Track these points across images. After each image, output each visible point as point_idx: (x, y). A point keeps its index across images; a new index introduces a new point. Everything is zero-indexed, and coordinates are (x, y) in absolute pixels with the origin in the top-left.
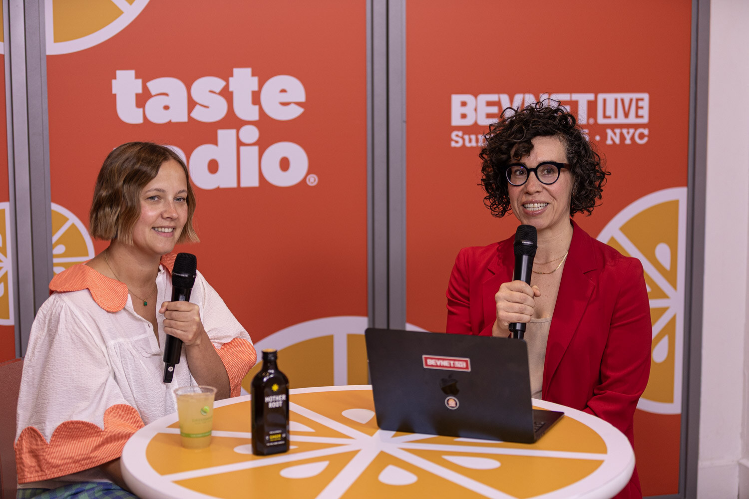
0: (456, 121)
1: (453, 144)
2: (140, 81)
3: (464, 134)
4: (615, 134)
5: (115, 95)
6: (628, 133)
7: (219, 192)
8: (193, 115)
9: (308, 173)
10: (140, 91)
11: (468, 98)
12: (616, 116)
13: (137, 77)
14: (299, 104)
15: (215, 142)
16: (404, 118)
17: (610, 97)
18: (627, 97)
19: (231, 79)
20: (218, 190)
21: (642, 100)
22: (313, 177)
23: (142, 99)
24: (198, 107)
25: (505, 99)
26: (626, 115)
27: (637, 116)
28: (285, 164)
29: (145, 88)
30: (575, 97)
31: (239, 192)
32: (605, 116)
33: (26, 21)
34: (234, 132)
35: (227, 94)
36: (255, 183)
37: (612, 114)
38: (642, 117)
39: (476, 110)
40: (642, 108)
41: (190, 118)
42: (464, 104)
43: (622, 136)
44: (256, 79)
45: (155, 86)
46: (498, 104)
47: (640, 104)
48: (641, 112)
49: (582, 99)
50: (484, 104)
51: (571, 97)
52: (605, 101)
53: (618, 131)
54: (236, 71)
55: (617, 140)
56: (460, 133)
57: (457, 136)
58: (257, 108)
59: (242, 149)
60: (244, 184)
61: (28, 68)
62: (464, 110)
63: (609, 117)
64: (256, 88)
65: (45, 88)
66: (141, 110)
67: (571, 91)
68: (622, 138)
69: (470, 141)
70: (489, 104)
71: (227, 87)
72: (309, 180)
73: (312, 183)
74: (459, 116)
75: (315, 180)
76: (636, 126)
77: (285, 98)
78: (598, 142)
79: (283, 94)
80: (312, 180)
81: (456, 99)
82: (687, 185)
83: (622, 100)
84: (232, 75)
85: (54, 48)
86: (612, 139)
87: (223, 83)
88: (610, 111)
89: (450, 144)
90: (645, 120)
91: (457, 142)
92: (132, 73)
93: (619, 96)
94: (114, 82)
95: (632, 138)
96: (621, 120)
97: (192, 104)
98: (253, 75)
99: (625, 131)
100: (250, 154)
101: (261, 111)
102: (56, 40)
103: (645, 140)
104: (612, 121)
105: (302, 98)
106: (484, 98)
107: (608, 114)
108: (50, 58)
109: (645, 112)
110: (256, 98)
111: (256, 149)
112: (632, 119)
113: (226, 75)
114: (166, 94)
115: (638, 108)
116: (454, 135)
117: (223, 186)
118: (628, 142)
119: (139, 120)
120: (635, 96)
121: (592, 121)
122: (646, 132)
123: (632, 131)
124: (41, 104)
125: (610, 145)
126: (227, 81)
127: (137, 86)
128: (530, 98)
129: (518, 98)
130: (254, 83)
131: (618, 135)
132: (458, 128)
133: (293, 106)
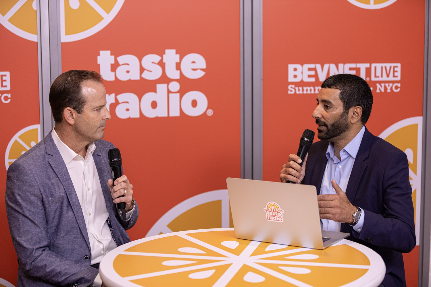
0: (291, 79)
1: (289, 92)
2: (113, 57)
3: (295, 86)
4: (381, 86)
5: (99, 65)
6: (389, 86)
7: (157, 119)
8: (143, 76)
9: (208, 109)
10: (113, 62)
11: (298, 66)
12: (382, 76)
13: (112, 54)
14: (202, 70)
15: (155, 91)
16: (262, 78)
17: (379, 66)
18: (388, 65)
19: (164, 56)
21: (397, 67)
23: (114, 67)
24: (145, 71)
25: (318, 66)
26: (388, 76)
27: (394, 76)
28: (194, 104)
29: (116, 60)
30: (359, 65)
31: (169, 119)
32: (376, 76)
33: (50, 23)
34: (166, 85)
35: (161, 64)
36: (177, 114)
37: (380, 76)
38: (397, 77)
39: (302, 73)
40: (397, 71)
41: (141, 77)
42: (295, 70)
43: (385, 87)
44: (178, 56)
45: (121, 59)
46: (315, 69)
47: (396, 69)
48: (396, 74)
49: (363, 67)
50: (307, 69)
51: (356, 66)
52: (375, 68)
53: (383, 85)
54: (167, 51)
55: (383, 90)
56: (293, 86)
57: (292, 87)
58: (178, 72)
59: (170, 95)
60: (171, 115)
61: (51, 50)
62: (295, 73)
63: (378, 77)
64: (178, 61)
65: (60, 61)
66: (114, 73)
67: (356, 62)
68: (386, 88)
69: (299, 90)
70: (310, 69)
71: (162, 60)
72: (208, 112)
73: (210, 114)
74: (293, 76)
76: (393, 82)
77: (194, 66)
79: (194, 64)
80: (210, 112)
81: (291, 67)
82: (422, 115)
83: (386, 67)
84: (164, 54)
85: (65, 38)
86: (380, 89)
87: (159, 58)
88: (379, 73)
89: (287, 92)
91: (291, 91)
92: (109, 52)
93: (384, 65)
94: (98, 57)
95: (391, 89)
96: (385, 78)
97: (142, 70)
98: (177, 53)
99: (387, 85)
100: (175, 98)
101: (181, 74)
102: (67, 34)
103: (399, 90)
104: (380, 79)
105: (204, 66)
106: (307, 66)
107: (377, 75)
108: (63, 44)
109: (398, 74)
110: (178, 66)
111: (178, 95)
112: (391, 78)
113: (161, 53)
114: (128, 64)
115: (394, 71)
116: (289, 87)
117: (159, 116)
118: (389, 91)
119: (113, 79)
120: (393, 65)
121: (368, 78)
122: (399, 85)
123: (391, 85)
124: (58, 70)
125: (378, 93)
126: (162, 57)
127: (111, 60)
128: (333, 66)
129: (326, 66)
130: (177, 58)
131: (383, 87)
132: (292, 83)
133: (199, 71)
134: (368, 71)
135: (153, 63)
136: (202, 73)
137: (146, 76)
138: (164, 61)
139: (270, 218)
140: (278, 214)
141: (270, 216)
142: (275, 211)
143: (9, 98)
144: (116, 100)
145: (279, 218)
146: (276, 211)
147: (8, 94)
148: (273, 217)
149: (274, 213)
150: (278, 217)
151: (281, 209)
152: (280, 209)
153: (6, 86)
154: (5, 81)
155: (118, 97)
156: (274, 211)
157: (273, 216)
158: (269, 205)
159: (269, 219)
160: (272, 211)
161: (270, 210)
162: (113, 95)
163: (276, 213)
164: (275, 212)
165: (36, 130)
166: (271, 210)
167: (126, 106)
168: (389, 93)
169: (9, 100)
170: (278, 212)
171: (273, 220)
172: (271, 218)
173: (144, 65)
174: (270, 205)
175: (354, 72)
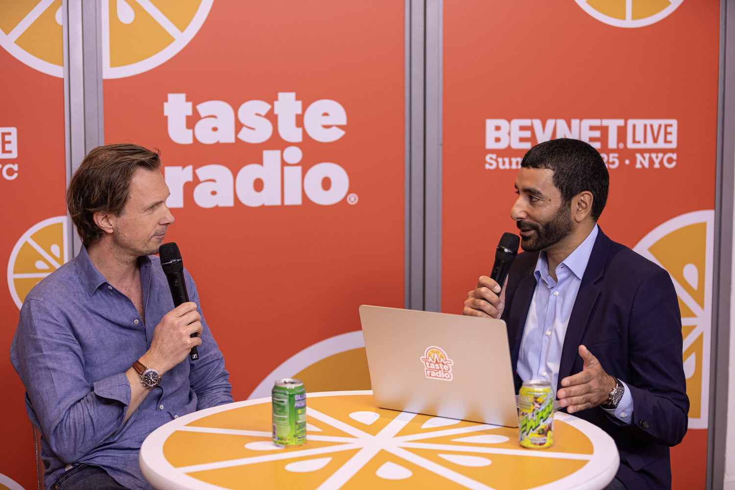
0: (490, 144)
1: (487, 166)
2: (190, 104)
3: (498, 156)
4: (644, 158)
5: (166, 117)
6: (657, 157)
7: (264, 209)
8: (240, 136)
9: (349, 193)
10: (190, 113)
11: (502, 123)
12: (645, 141)
13: (188, 100)
14: (341, 127)
15: (261, 162)
16: (441, 141)
17: (640, 123)
18: (656, 123)
19: (276, 103)
20: (263, 207)
21: (671, 125)
22: (354, 197)
23: (192, 121)
24: (244, 129)
25: (537, 123)
26: (655, 140)
27: (666, 141)
28: (326, 184)
29: (195, 111)
30: (605, 122)
31: (283, 210)
32: (634, 141)
33: (85, 47)
34: (278, 152)
35: (272, 117)
36: (298, 201)
37: (642, 140)
38: (670, 142)
39: (509, 134)
40: (670, 133)
41: (237, 139)
42: (498, 128)
43: (651, 159)
44: (300, 103)
45: (204, 108)
46: (531, 128)
47: (669, 129)
48: (669, 138)
49: (613, 125)
50: (518, 128)
51: (601, 123)
52: (634, 126)
53: (647, 156)
54: (281, 95)
55: (646, 165)
56: (494, 156)
57: (491, 158)
58: (300, 130)
59: (286, 168)
60: (287, 202)
61: (86, 92)
62: (498, 134)
63: (639, 142)
64: (300, 112)
65: (101, 110)
66: (191, 131)
67: (601, 117)
68: (651, 162)
69: (504, 163)
70: (522, 128)
71: (272, 110)
72: (350, 199)
73: (352, 202)
74: (493, 140)
75: (355, 199)
76: (665, 151)
77: (327, 121)
79: (326, 117)
80: (352, 199)
81: (491, 124)
82: (714, 208)
83: (652, 126)
84: (277, 99)
85: (110, 72)
86: (641, 163)
87: (268, 107)
88: (639, 136)
89: (484, 166)
90: (674, 145)
91: (491, 164)
92: (183, 96)
93: (648, 122)
94: (166, 104)
95: (661, 163)
96: (650, 144)
97: (239, 126)
98: (297, 99)
99: (654, 156)
100: (294, 173)
101: (305, 134)
102: (112, 65)
103: (674, 164)
104: (642, 146)
105: (343, 121)
106: (517, 123)
107: (637, 139)
108: (106, 82)
109: (673, 138)
110: (300, 121)
111: (299, 169)
112: (661, 144)
113: (271, 99)
114: (215, 117)
115: (666, 133)
116: (488, 158)
117: (267, 203)
118: (657, 166)
119: (189, 141)
120: (664, 122)
121: (621, 146)
122: (674, 156)
123: (660, 155)
125: (639, 169)
126: (272, 105)
127: (187, 109)
128: (561, 124)
129: (550, 123)
130: (298, 106)
131: (647, 159)
132: (492, 151)
133: (334, 129)
134: (622, 133)
135: (258, 115)
136: (340, 133)
137: (246, 136)
138: (276, 112)
139: (430, 373)
140: (445, 366)
141: (431, 370)
142: (439, 362)
143: (16, 172)
144: (195, 176)
145: (446, 374)
146: (441, 362)
147: (14, 164)
148: (436, 372)
149: (437, 365)
150: (444, 373)
151: (449, 358)
152: (447, 359)
153: (10, 152)
154: (9, 142)
155: (198, 171)
156: (437, 362)
157: (435, 370)
158: (429, 351)
159: (429, 375)
160: (435, 362)
161: (430, 360)
162: (190, 168)
163: (441, 365)
164: (439, 364)
165: (61, 225)
166: (433, 361)
167: (211, 186)
168: (657, 169)
169: (15, 175)
170: (445, 363)
171: (436, 377)
172: (433, 374)
173: (242, 119)
174: (431, 351)
175: (597, 134)
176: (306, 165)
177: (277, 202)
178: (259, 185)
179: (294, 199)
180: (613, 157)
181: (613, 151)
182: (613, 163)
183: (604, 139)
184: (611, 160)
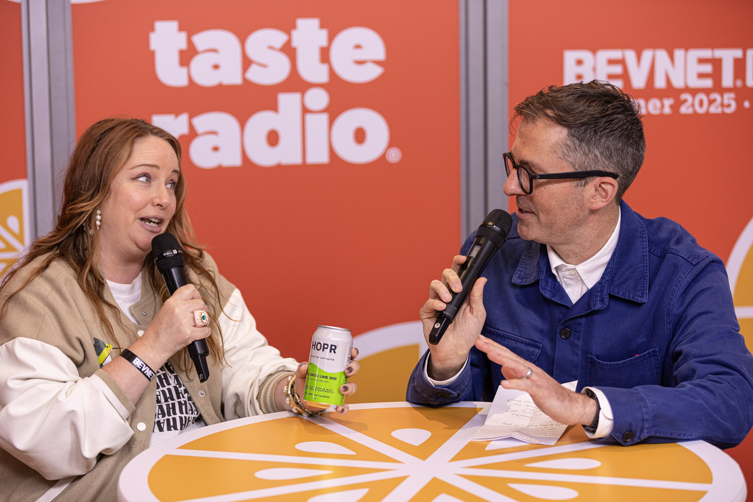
0: (569, 81)
5: (153, 54)
7: (280, 169)
8: (249, 75)
9: (389, 147)
10: (183, 45)
11: (585, 55)
13: (180, 29)
14: (378, 63)
15: (273, 107)
16: (506, 81)
19: (295, 34)
20: (279, 167)
22: (395, 151)
23: (187, 56)
24: (254, 67)
28: (360, 136)
29: (190, 43)
30: (719, 53)
31: (304, 170)
34: (298, 96)
35: (289, 50)
36: (324, 158)
39: (594, 68)
41: (245, 80)
42: (579, 62)
44: (324, 33)
45: (202, 40)
46: (622, 62)
49: (728, 56)
51: (713, 54)
54: (301, 23)
58: (325, 67)
59: (309, 117)
60: (311, 160)
61: (49, 20)
62: (579, 70)
64: (324, 43)
66: (184, 70)
67: (713, 46)
70: (611, 62)
71: (289, 42)
72: (390, 155)
73: (393, 159)
74: (573, 77)
75: (397, 155)
77: (360, 55)
78: (747, 109)
79: (358, 51)
80: (394, 155)
81: (570, 57)
84: (294, 26)
87: (284, 37)
92: (174, 24)
94: (152, 35)
97: (247, 63)
98: (322, 26)
100: (318, 123)
101: (332, 73)
105: (381, 54)
106: (604, 55)
108: (75, 7)
110: (325, 55)
111: (324, 118)
113: (288, 27)
114: (216, 51)
117: (284, 162)
119: (183, 82)
121: (739, 83)
124: (65, 62)
126: (290, 35)
127: (181, 41)
128: (662, 55)
129: (647, 55)
130: (322, 37)
133: (369, 65)
134: (740, 67)
135: (271, 48)
136: (376, 71)
137: (256, 75)
138: (295, 43)
144: (191, 127)
155: (195, 121)
162: (184, 118)
165: (19, 192)
167: (212, 140)
173: (251, 53)
175: (708, 68)
176: (333, 112)
177: (297, 160)
178: (273, 138)
179: (318, 156)
180: (729, 98)
181: (728, 90)
182: (729, 106)
183: (716, 75)
184: (726, 102)
